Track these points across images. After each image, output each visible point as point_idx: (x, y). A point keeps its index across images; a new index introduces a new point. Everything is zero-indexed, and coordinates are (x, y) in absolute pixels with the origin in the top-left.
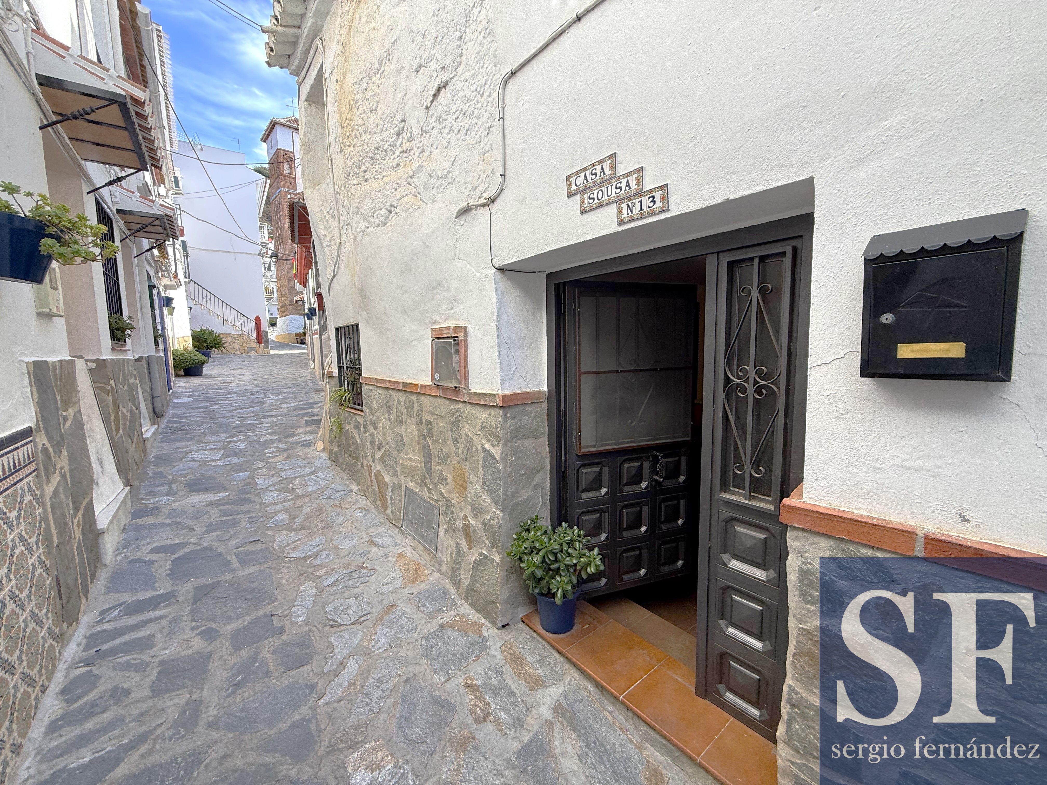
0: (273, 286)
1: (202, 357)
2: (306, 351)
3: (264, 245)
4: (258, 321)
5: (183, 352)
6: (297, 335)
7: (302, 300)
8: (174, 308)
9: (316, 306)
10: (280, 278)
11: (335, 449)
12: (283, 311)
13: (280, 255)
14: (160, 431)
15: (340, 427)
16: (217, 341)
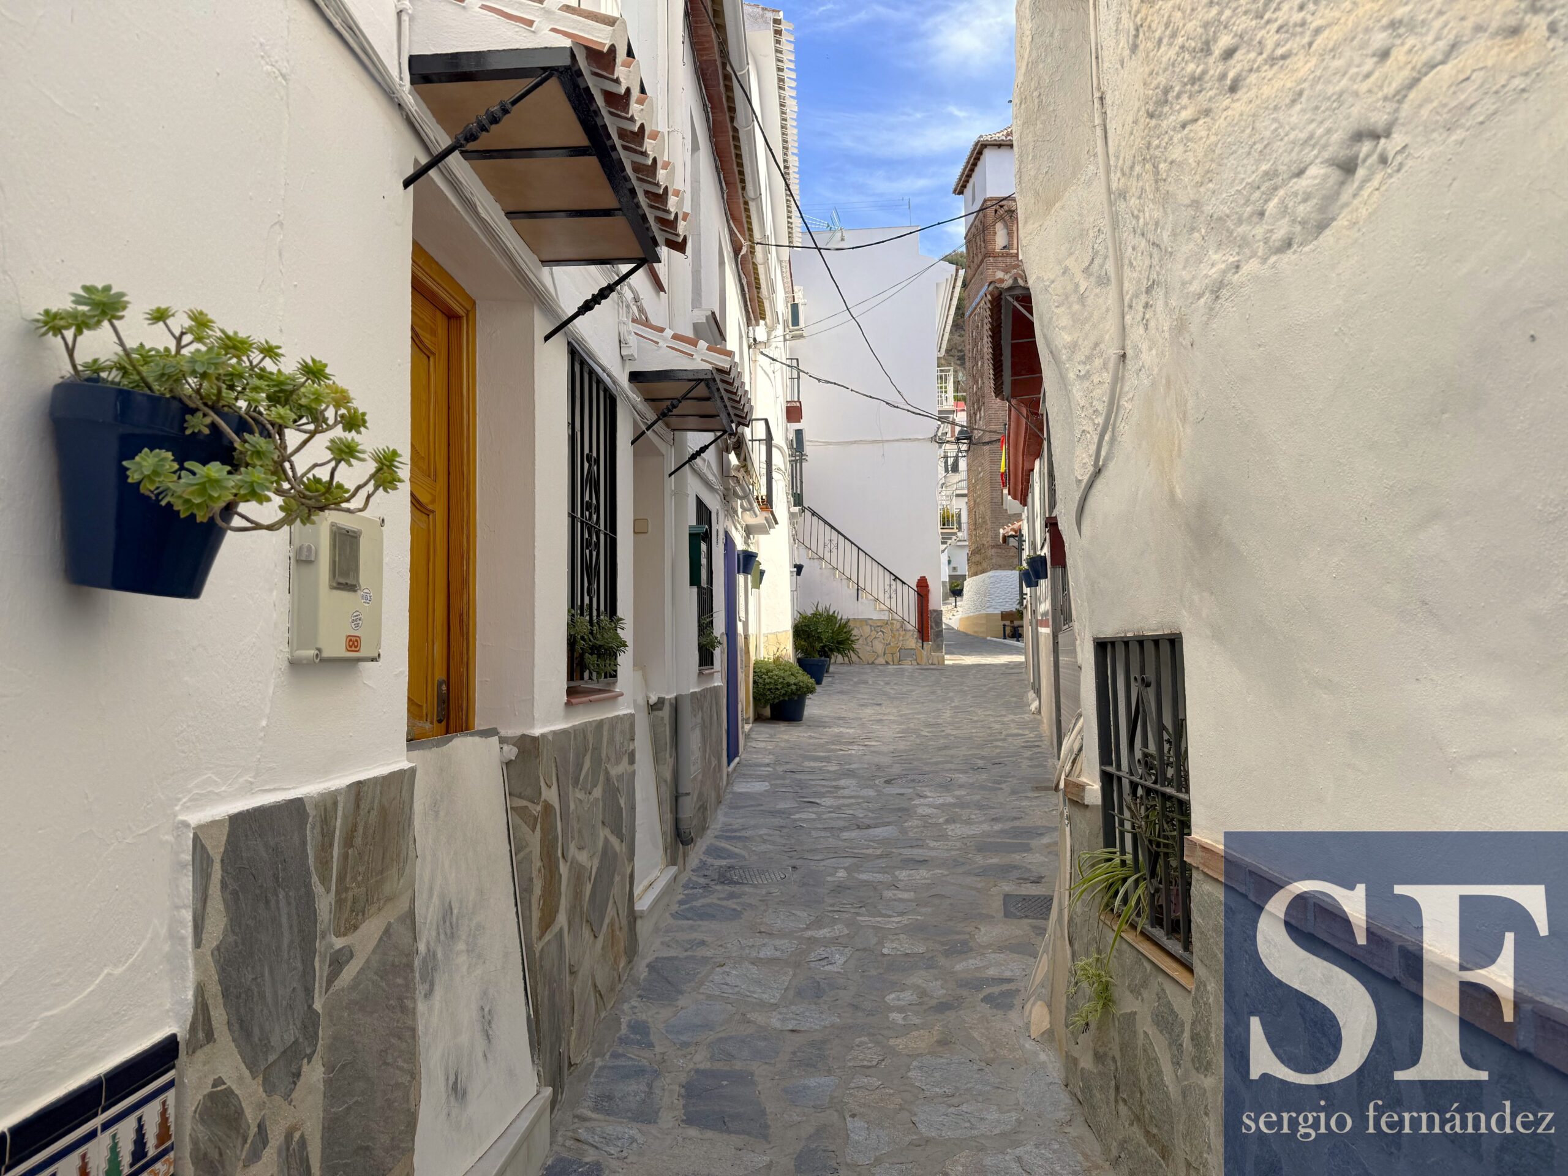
0: (960, 506)
1: (805, 679)
2: (1021, 658)
3: (943, 417)
4: (922, 587)
5: (771, 667)
6: (1005, 616)
7: (1018, 535)
8: (762, 573)
9: (1046, 551)
10: (974, 486)
11: (1087, 1063)
12: (979, 561)
13: (977, 434)
14: (684, 878)
15: (1106, 996)
16: (842, 637)
